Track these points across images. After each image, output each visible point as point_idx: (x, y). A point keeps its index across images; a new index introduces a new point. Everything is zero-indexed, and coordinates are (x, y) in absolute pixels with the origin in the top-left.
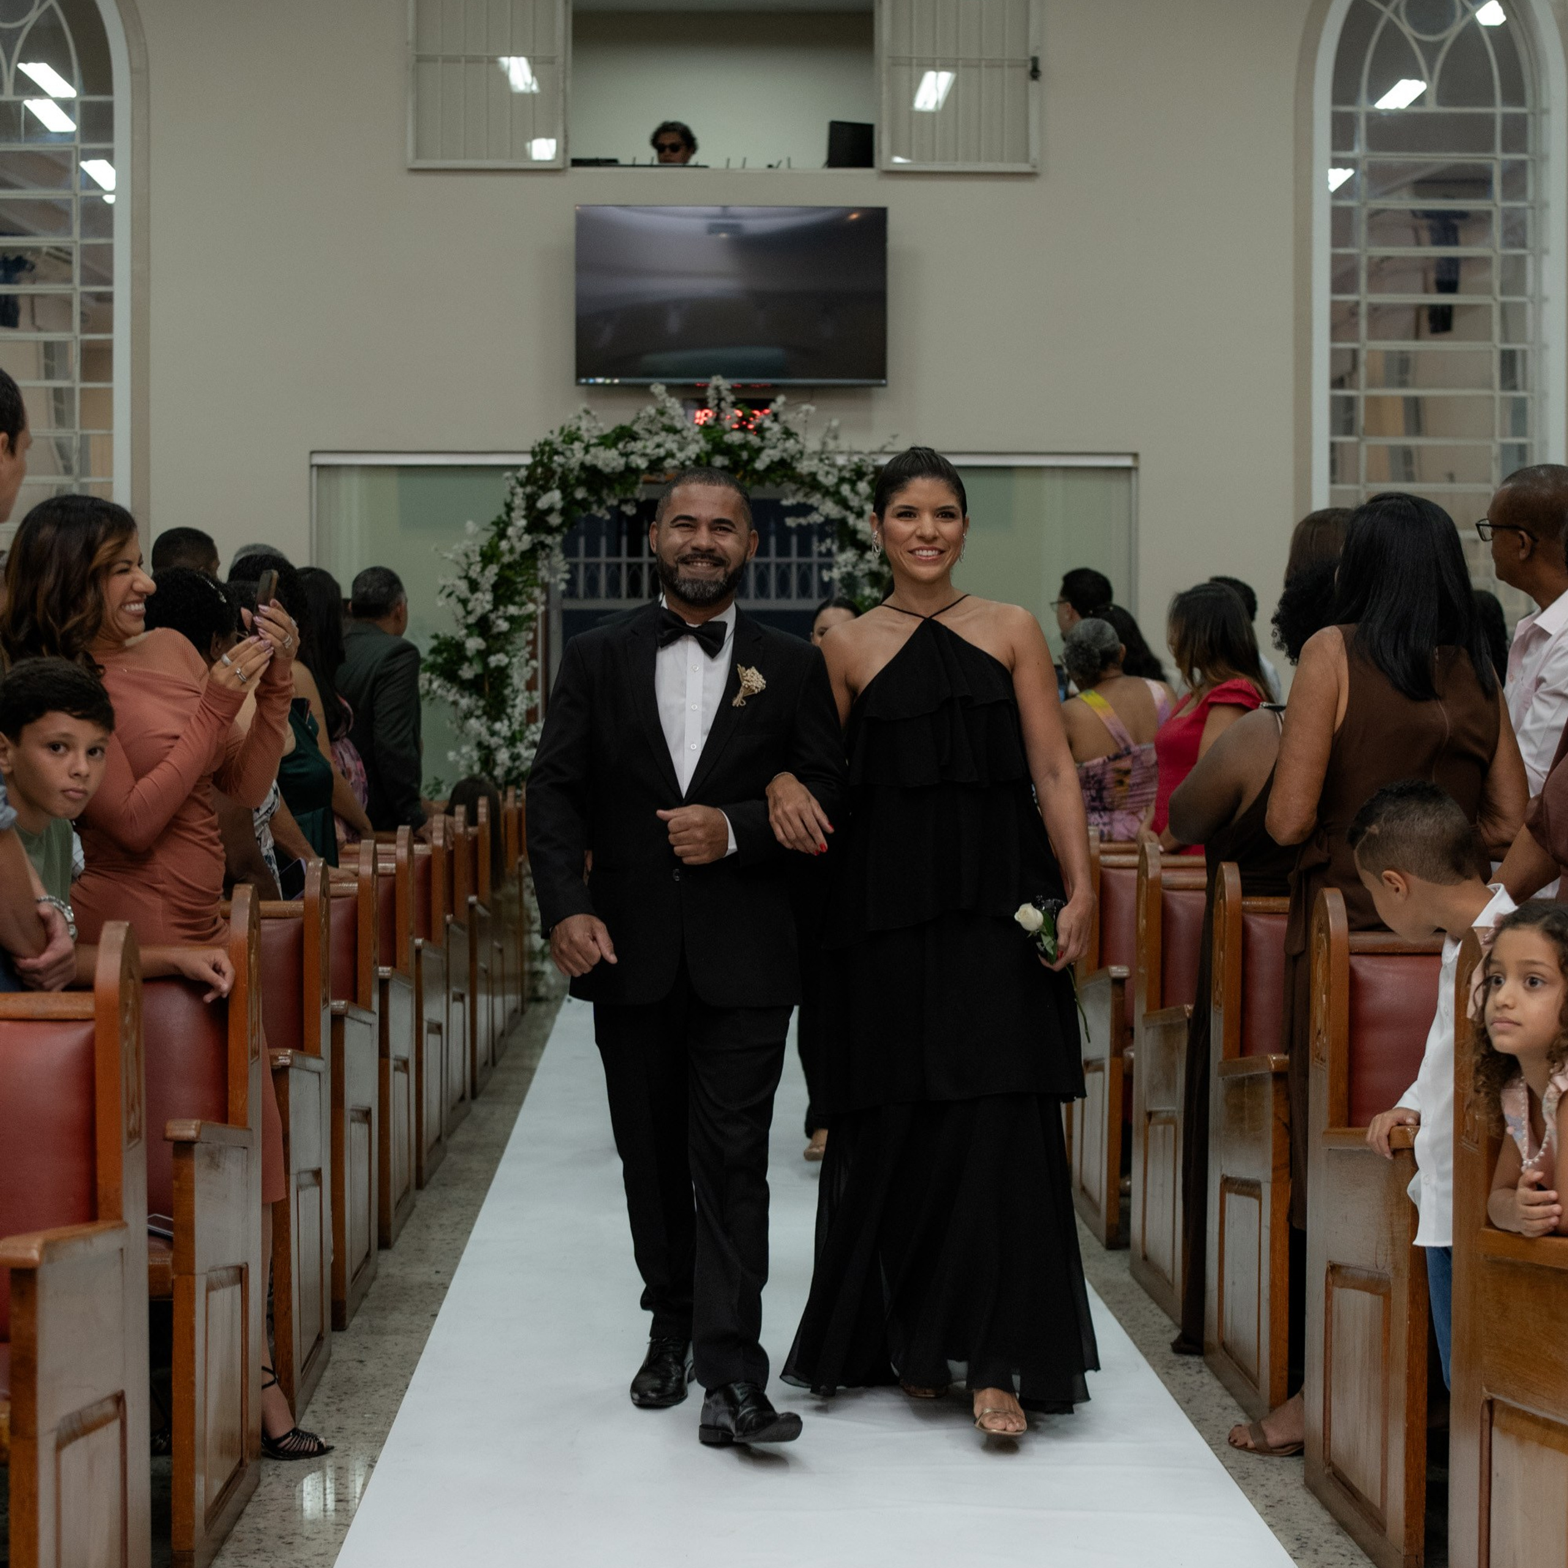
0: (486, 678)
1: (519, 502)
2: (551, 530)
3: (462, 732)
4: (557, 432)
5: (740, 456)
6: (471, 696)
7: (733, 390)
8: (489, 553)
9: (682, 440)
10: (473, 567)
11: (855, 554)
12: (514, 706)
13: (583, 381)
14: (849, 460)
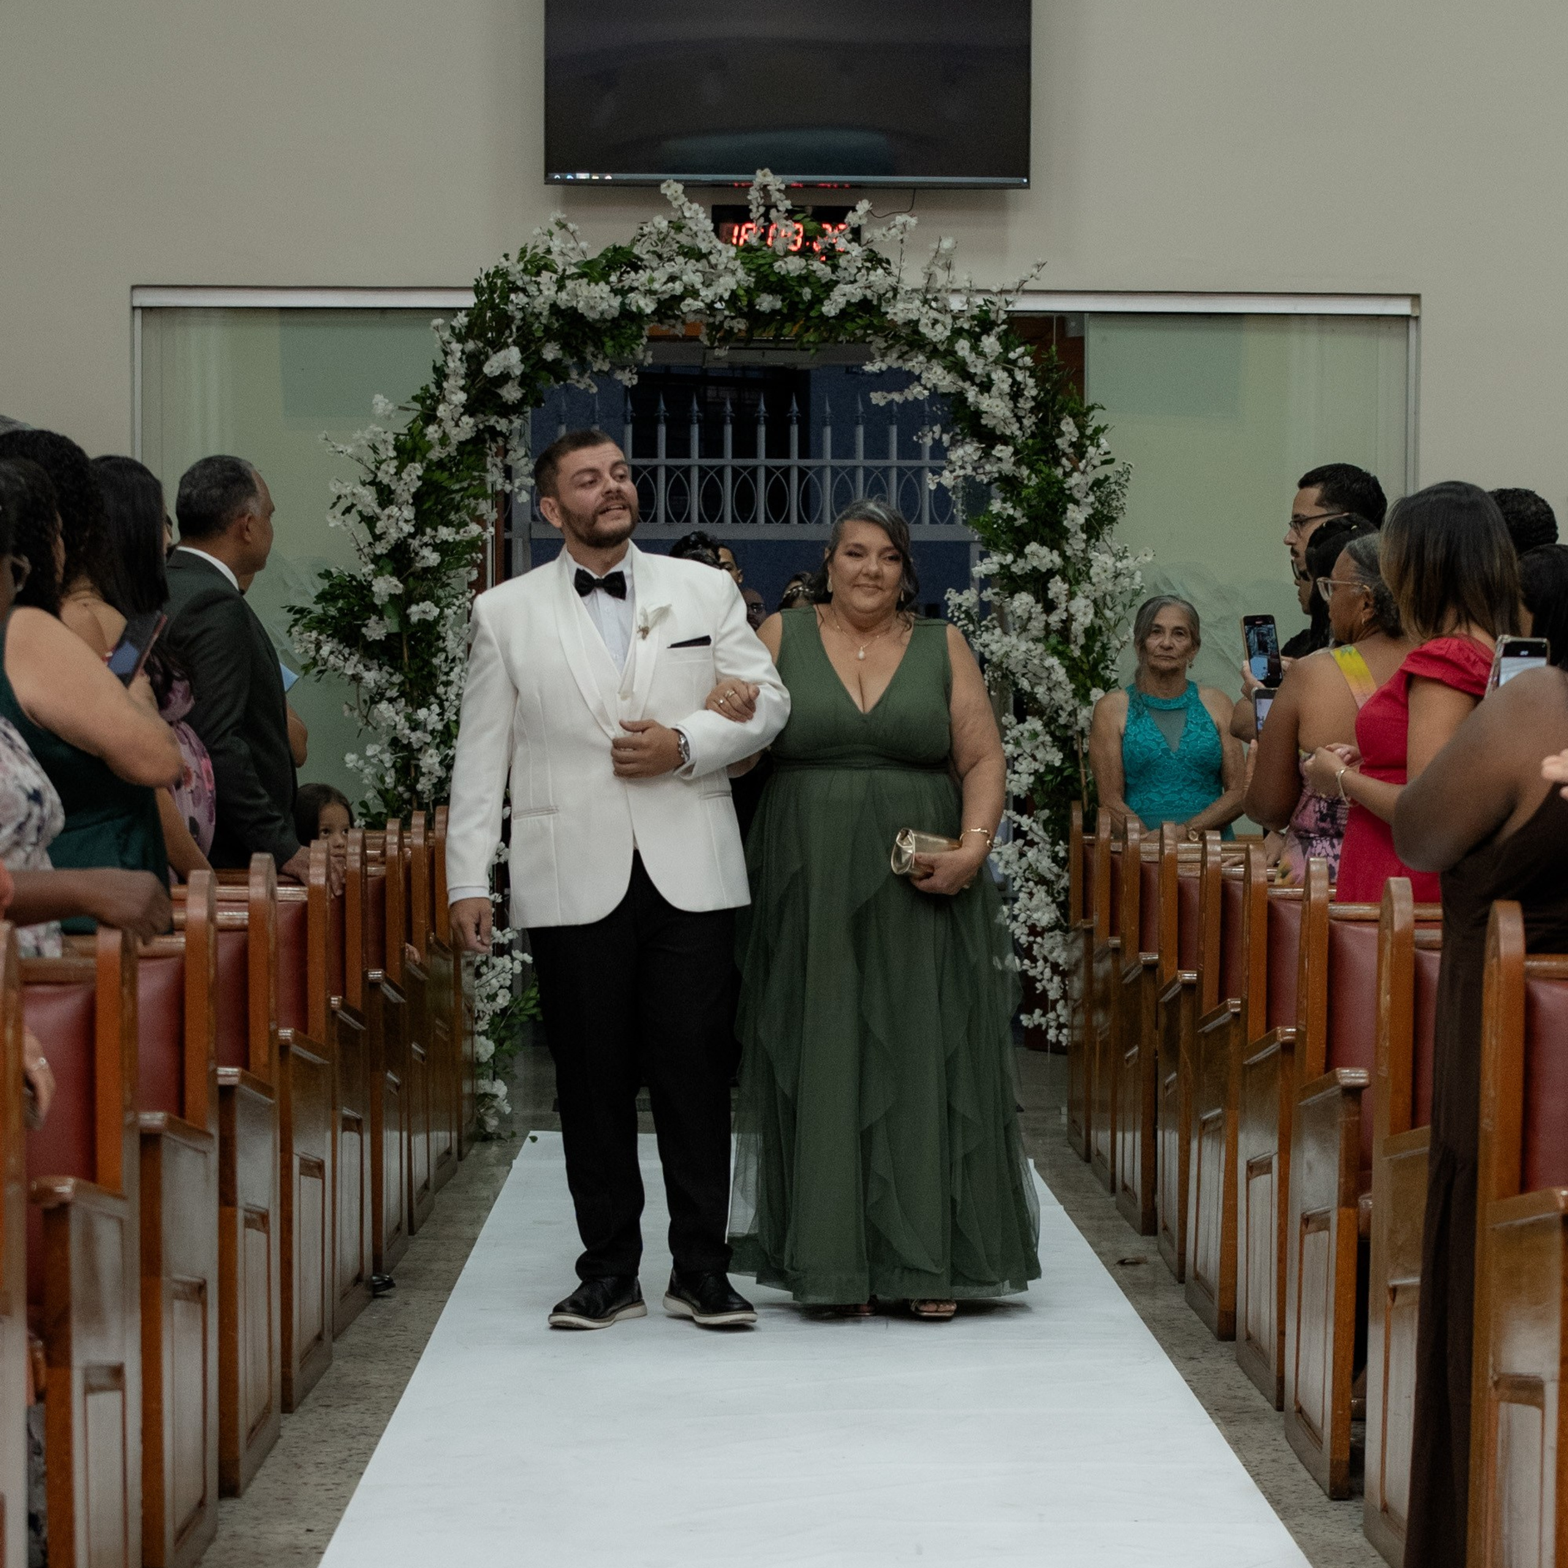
0: (405, 637)
1: (455, 365)
2: (506, 410)
3: (368, 723)
4: (514, 256)
5: (799, 294)
6: (380, 669)
7: (789, 191)
8: (409, 445)
9: (708, 270)
10: (383, 467)
11: (977, 449)
12: (448, 684)
13: (557, 176)
14: (968, 302)
